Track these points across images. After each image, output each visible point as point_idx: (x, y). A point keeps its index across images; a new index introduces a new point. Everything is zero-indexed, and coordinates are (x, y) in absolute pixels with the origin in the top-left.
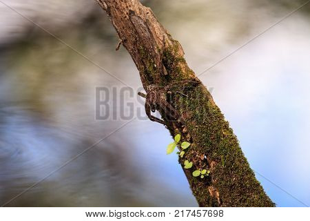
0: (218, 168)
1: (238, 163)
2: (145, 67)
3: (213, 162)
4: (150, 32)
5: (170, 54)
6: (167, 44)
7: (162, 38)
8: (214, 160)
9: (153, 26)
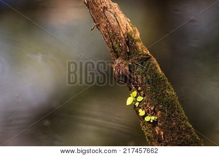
0: (163, 116)
1: (177, 113)
2: (112, 44)
3: (159, 112)
4: (117, 21)
5: (131, 37)
6: (129, 30)
7: (126, 26)
8: (160, 110)
9: (119, 17)
